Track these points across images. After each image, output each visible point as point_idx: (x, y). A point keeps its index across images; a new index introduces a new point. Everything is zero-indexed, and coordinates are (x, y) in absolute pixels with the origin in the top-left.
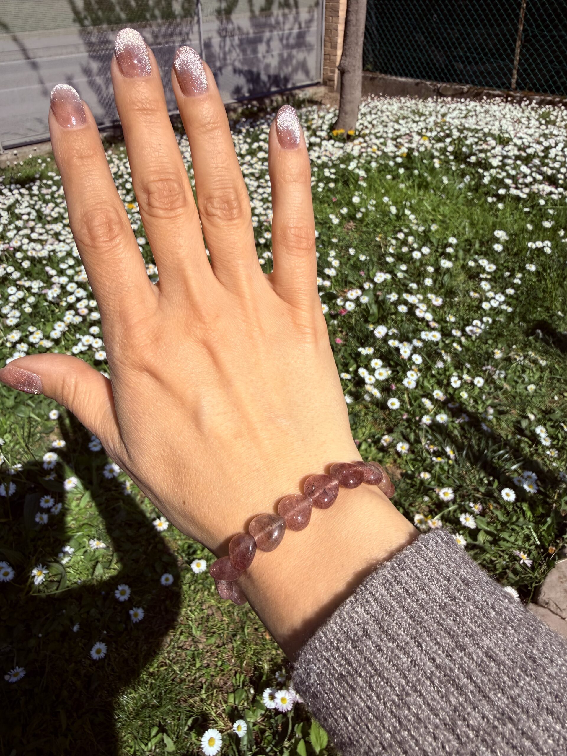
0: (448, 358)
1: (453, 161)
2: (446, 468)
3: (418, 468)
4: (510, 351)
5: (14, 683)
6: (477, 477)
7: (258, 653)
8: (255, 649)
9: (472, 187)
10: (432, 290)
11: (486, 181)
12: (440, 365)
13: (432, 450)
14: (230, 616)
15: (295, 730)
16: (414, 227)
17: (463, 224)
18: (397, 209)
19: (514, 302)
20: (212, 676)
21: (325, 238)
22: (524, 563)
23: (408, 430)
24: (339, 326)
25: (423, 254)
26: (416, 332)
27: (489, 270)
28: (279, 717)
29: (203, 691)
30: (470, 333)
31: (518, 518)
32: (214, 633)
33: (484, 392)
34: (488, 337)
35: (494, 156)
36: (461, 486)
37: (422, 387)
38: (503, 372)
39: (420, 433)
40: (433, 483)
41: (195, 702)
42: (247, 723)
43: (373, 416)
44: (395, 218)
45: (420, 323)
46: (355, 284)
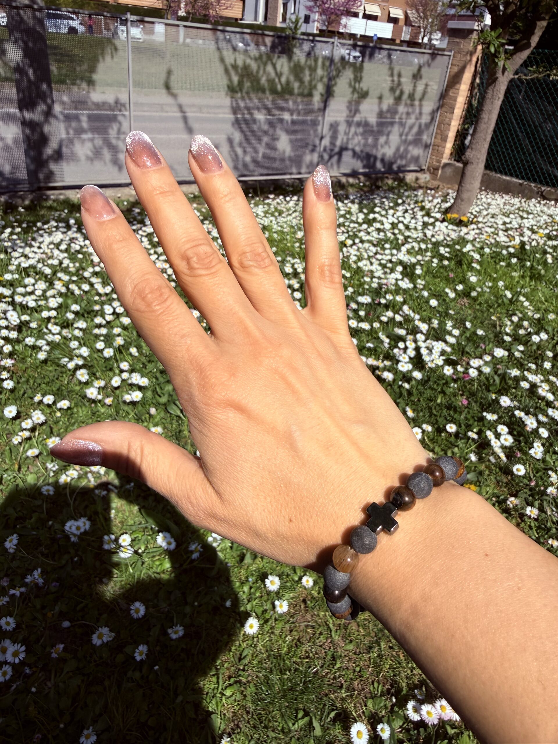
5: (174, 640)
8: (391, 665)
10: (552, 373)
14: (366, 629)
16: (530, 314)
18: (512, 294)
20: (351, 679)
24: (459, 390)
25: (541, 339)
29: (343, 690)
32: (352, 640)
39: (545, 503)
41: (336, 698)
42: (391, 728)
43: (496, 478)
44: (508, 302)
45: (540, 401)
46: (471, 356)
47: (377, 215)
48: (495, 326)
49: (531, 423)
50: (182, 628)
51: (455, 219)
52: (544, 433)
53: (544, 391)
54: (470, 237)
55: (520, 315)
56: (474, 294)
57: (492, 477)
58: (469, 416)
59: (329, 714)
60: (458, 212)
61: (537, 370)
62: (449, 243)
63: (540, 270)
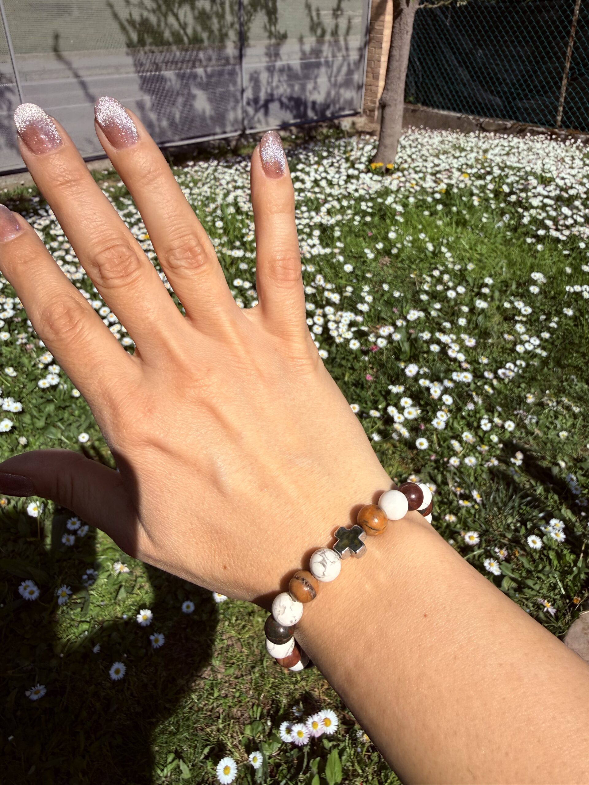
0: (479, 400)
1: (492, 199)
2: (473, 511)
3: (444, 510)
4: (543, 396)
5: (35, 701)
6: (504, 522)
7: (276, 686)
8: (273, 683)
9: (512, 227)
10: (467, 330)
11: (526, 220)
12: (471, 406)
13: (458, 493)
14: (250, 648)
15: (311, 765)
16: (450, 266)
17: (500, 264)
18: (434, 246)
19: (550, 346)
20: (230, 707)
21: (359, 273)
22: (548, 611)
23: (436, 471)
24: (370, 363)
25: (457, 293)
26: (448, 371)
27: (524, 313)
28: (296, 750)
29: (220, 721)
30: (502, 376)
31: (544, 567)
32: (233, 664)
33: (515, 437)
34: (521, 380)
35: (535, 196)
36: (487, 531)
37: (452, 429)
38: (535, 417)
39: (448, 475)
40: (458, 526)
41: (212, 731)
42: (264, 755)
43: (400, 455)
44: (431, 255)
45: (452, 363)
46: (387, 321)
47: (299, 174)
48: (414, 284)
49: (436, 390)
50: (42, 687)
51: (381, 168)
52: (448, 400)
53: (454, 352)
54: (394, 187)
55: (441, 268)
56: (395, 251)
57: (397, 456)
58: (376, 393)
59: (203, 750)
60: (383, 161)
61: (452, 329)
62: (372, 196)
63: (465, 215)
